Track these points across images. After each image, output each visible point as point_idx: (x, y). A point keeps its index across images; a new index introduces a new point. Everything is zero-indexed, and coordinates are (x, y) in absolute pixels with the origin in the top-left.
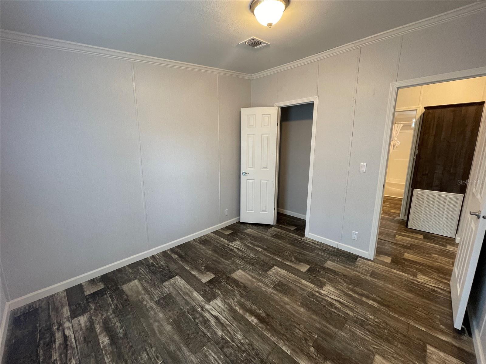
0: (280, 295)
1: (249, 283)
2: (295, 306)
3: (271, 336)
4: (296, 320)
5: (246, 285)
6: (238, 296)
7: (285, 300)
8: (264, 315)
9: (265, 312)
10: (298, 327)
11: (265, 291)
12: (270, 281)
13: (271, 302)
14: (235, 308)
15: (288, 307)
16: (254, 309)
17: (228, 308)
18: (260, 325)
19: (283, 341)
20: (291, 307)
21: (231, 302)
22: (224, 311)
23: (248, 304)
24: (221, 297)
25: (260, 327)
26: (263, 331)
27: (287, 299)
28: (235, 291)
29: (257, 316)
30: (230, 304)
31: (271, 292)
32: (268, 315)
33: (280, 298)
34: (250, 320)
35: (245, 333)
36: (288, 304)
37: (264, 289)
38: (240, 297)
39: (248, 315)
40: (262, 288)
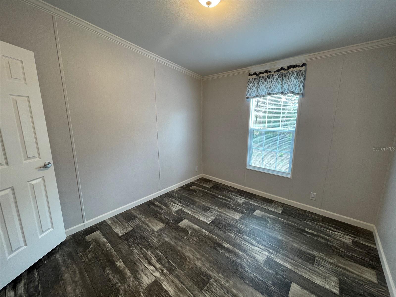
0: (204, 269)
1: (239, 285)
2: (191, 257)
3: (213, 236)
4: (195, 246)
5: (242, 281)
6: (245, 265)
7: (200, 263)
8: (218, 248)
9: (218, 251)
10: (194, 242)
11: (219, 273)
12: (214, 290)
13: (213, 260)
14: (243, 253)
15: (198, 256)
16: (227, 253)
17: (248, 253)
18: (220, 242)
19: (206, 234)
20: (195, 256)
21: (248, 258)
22: (250, 250)
23: (234, 258)
24: (261, 263)
25: (220, 241)
26: (218, 238)
27: (198, 264)
28: (251, 272)
29: (223, 247)
30: (248, 257)
31: (213, 272)
32: (215, 249)
33: (204, 265)
34: (228, 244)
35: (229, 237)
36: (197, 258)
37: (220, 275)
38: (243, 264)
39: (230, 248)
40: (222, 276)
